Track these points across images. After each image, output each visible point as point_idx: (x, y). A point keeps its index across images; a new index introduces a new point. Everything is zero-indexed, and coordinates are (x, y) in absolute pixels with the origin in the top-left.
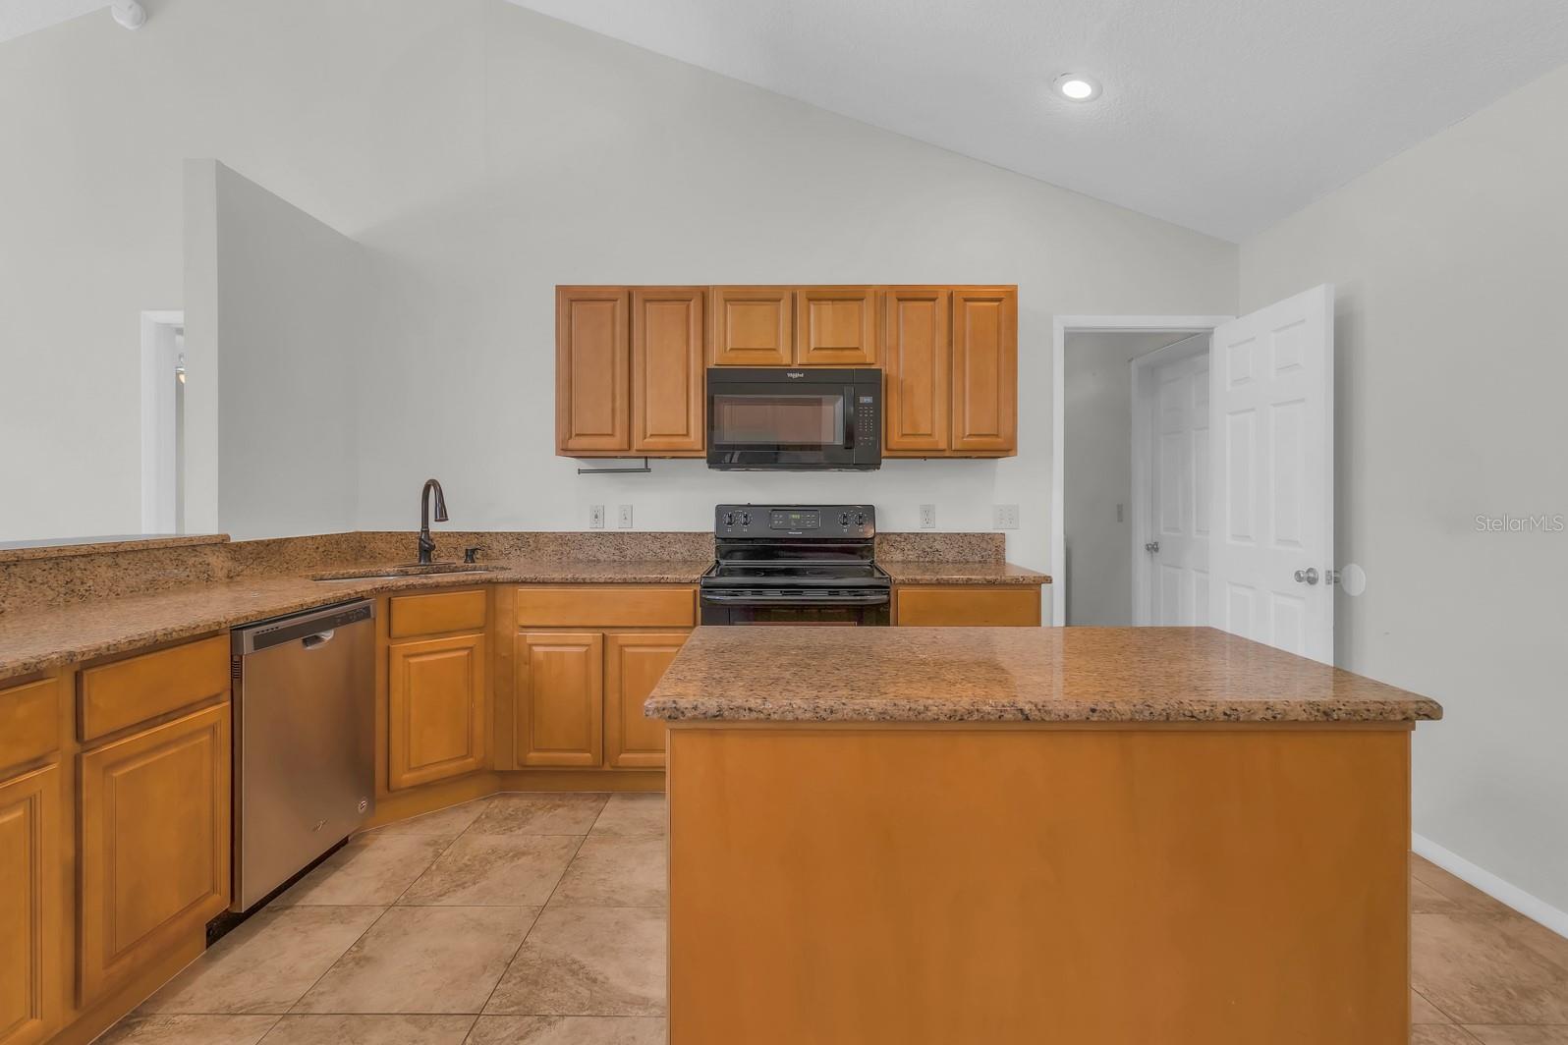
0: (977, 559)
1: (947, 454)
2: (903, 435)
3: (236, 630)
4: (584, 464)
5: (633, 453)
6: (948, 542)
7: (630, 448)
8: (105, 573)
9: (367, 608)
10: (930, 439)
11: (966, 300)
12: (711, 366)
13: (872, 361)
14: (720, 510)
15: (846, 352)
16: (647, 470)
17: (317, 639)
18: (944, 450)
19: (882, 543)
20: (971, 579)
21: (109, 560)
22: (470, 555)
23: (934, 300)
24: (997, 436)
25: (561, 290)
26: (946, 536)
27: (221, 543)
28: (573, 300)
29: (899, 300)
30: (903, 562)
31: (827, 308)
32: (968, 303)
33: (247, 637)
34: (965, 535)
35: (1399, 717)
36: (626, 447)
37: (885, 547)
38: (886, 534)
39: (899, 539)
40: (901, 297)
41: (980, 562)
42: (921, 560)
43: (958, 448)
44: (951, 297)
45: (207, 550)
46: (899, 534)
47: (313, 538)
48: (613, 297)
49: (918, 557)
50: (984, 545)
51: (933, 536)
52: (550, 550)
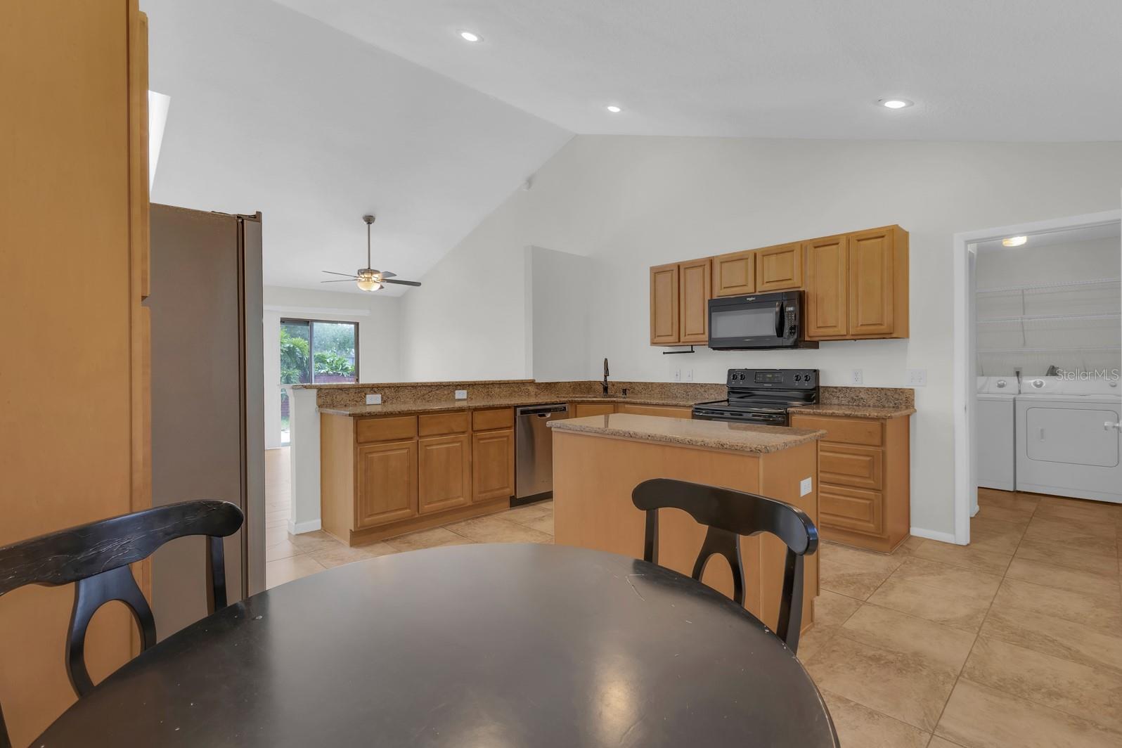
0: (891, 405)
1: (847, 338)
2: (818, 327)
3: (516, 407)
4: (667, 349)
5: (680, 344)
6: (870, 393)
7: (679, 341)
8: (497, 390)
9: (565, 408)
10: (836, 329)
11: (859, 240)
12: (715, 297)
13: (800, 285)
14: (730, 371)
15: (784, 282)
16: (692, 352)
17: (544, 416)
18: (845, 335)
19: (824, 392)
20: (834, 413)
21: (498, 386)
22: (625, 391)
23: (837, 244)
24: (881, 324)
25: (652, 269)
26: (868, 389)
27: (532, 382)
28: (657, 272)
29: (815, 247)
30: (838, 405)
31: (773, 258)
32: (861, 243)
33: (519, 410)
34: (882, 389)
35: (749, 450)
36: (677, 341)
37: (827, 395)
38: (827, 387)
39: (835, 390)
40: (816, 245)
41: (894, 407)
42: (851, 404)
43: (853, 333)
44: (848, 241)
45: (528, 384)
46: (836, 388)
47: (569, 382)
48: (671, 269)
49: (849, 402)
50: (897, 396)
51: (860, 389)
52: (657, 391)
